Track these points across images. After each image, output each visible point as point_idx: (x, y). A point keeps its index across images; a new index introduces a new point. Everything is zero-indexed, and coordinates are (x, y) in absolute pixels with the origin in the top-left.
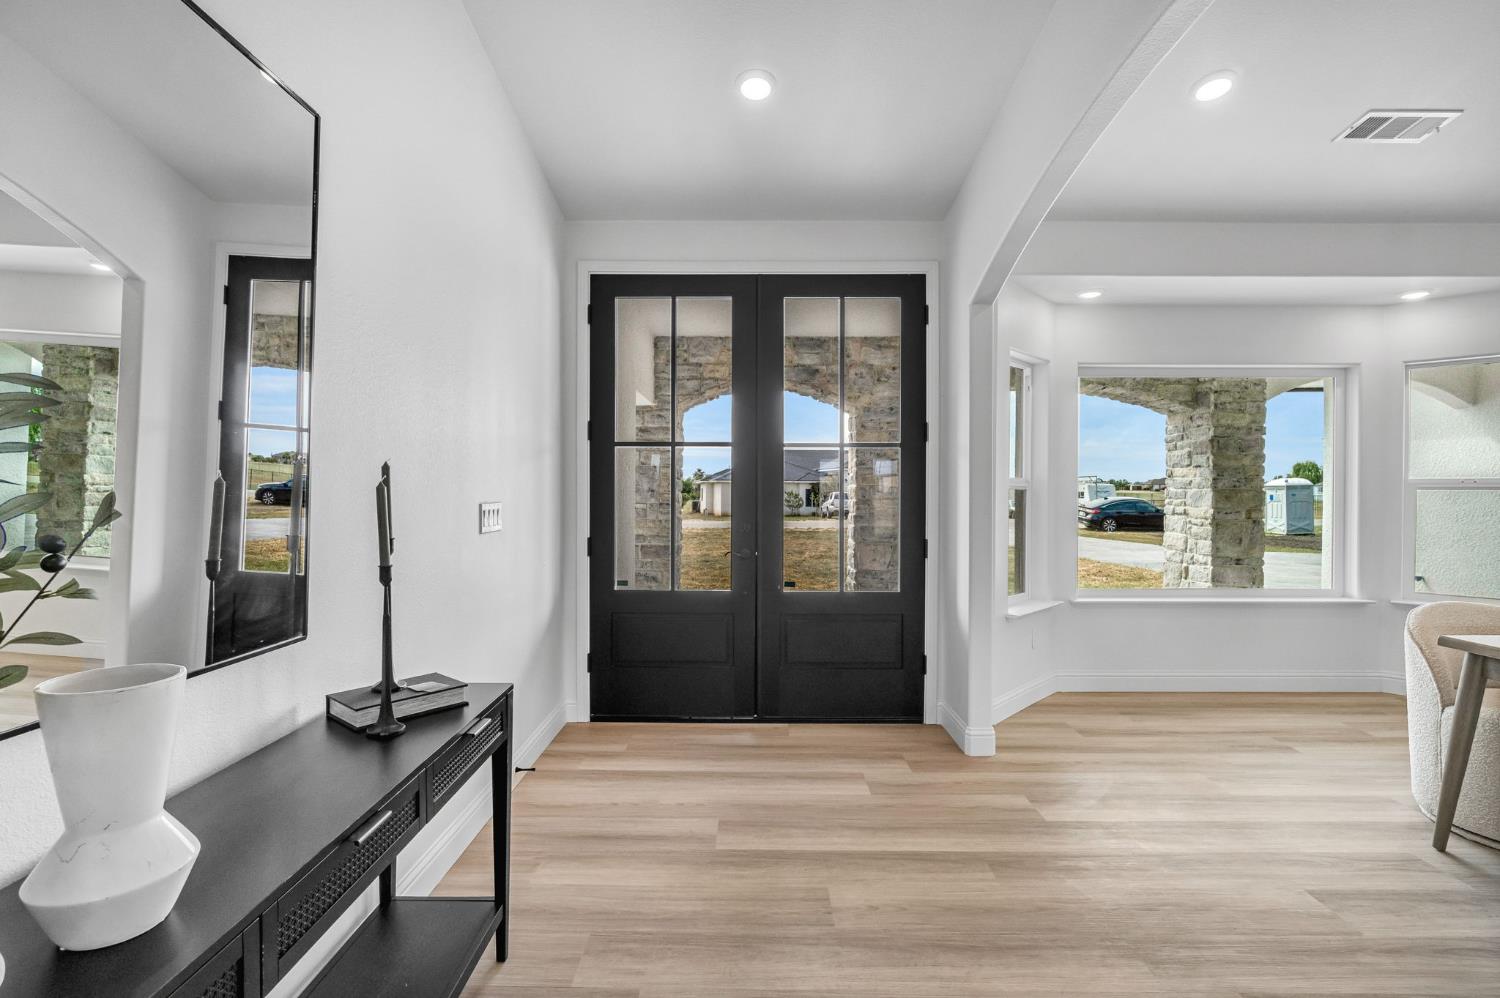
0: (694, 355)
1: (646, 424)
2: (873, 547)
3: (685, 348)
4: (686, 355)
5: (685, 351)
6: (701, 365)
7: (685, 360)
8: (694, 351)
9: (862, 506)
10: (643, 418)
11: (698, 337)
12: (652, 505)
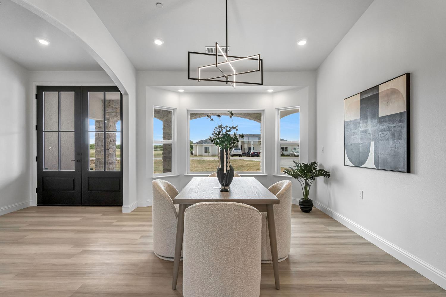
0: (114, 105)
1: (100, 126)
2: (168, 162)
3: (112, 103)
4: (112, 105)
5: (112, 104)
6: (116, 108)
7: (112, 107)
8: (114, 104)
9: (165, 150)
10: (99, 124)
11: (115, 100)
12: (102, 149)
